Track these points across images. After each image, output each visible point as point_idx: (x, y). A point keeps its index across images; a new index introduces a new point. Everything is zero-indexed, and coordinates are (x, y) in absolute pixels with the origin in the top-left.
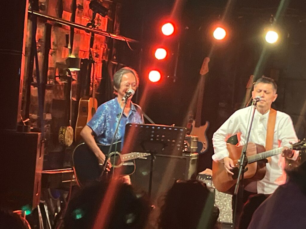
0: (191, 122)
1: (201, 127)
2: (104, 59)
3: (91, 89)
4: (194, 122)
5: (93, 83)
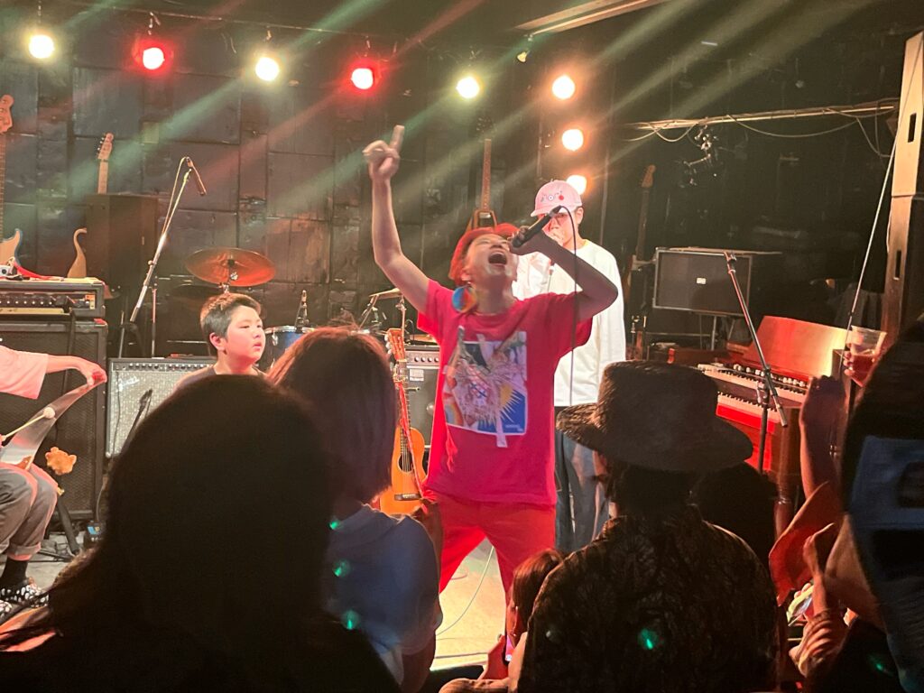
1: (4, 242)
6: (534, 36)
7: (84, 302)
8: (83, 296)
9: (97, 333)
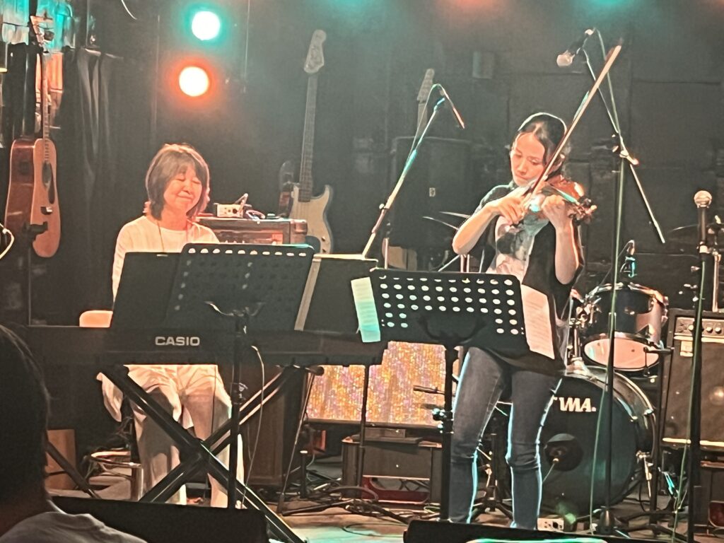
1: (314, 201)
3: (39, 118)
4: (296, 189)
5: (41, 104)
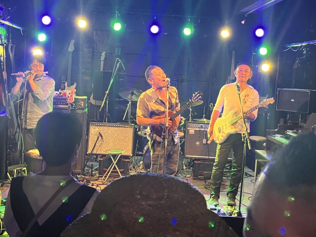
0: (64, 83)
1: (71, 87)
2: (5, 42)
4: (66, 83)
6: (248, 15)
7: (80, 104)
8: (79, 102)
9: (83, 114)
